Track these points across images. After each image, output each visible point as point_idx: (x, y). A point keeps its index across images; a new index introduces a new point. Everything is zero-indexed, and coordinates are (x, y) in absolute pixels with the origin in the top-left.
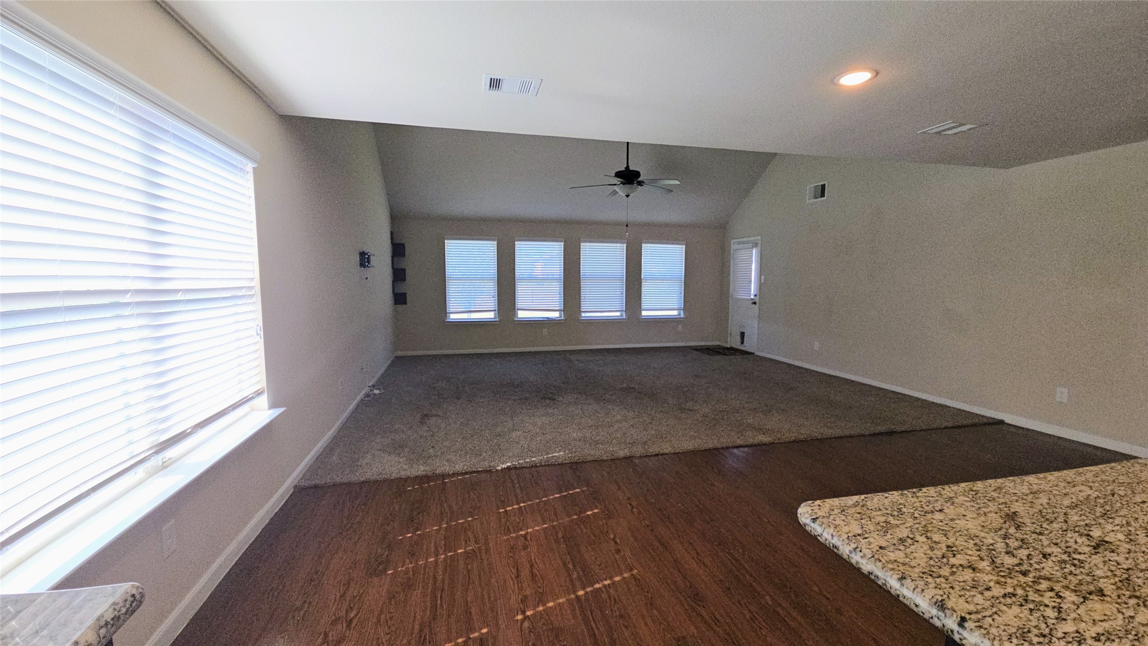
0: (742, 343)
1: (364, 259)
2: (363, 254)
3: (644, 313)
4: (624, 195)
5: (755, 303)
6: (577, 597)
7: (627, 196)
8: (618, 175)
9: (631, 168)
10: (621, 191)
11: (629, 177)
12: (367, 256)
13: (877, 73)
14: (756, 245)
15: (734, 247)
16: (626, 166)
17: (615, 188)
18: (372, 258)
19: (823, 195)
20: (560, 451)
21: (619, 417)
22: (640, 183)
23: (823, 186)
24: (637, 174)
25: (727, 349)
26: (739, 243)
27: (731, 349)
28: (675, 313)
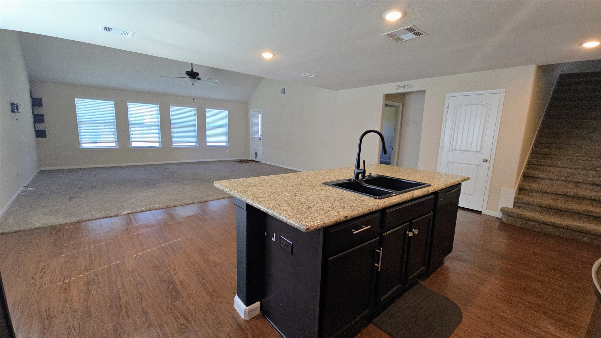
0: (256, 157)
1: (14, 108)
2: (12, 104)
3: (208, 144)
4: (191, 84)
5: (260, 139)
6: (162, 247)
7: (193, 84)
8: (188, 73)
9: (194, 71)
10: (189, 81)
11: (193, 75)
12: (16, 106)
13: (274, 55)
14: (260, 113)
15: (251, 113)
16: (191, 69)
17: (186, 79)
18: (19, 107)
19: (284, 93)
20: (157, 205)
21: (190, 190)
22: (199, 79)
23: (284, 89)
24: (197, 74)
25: (250, 160)
26: (253, 111)
27: (252, 160)
28: (225, 144)
